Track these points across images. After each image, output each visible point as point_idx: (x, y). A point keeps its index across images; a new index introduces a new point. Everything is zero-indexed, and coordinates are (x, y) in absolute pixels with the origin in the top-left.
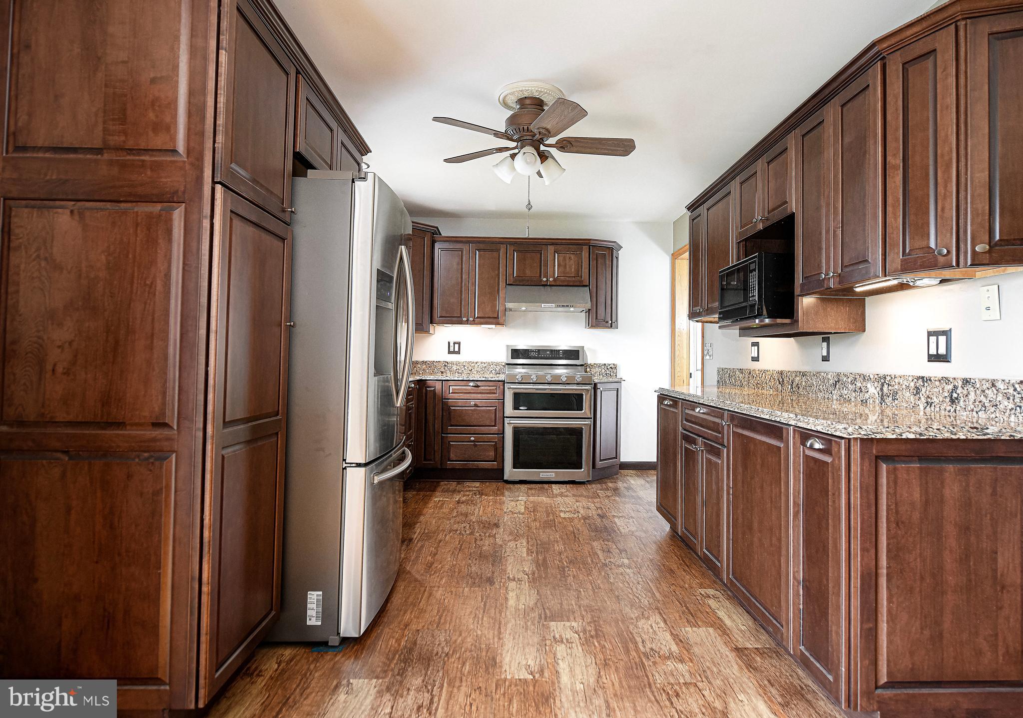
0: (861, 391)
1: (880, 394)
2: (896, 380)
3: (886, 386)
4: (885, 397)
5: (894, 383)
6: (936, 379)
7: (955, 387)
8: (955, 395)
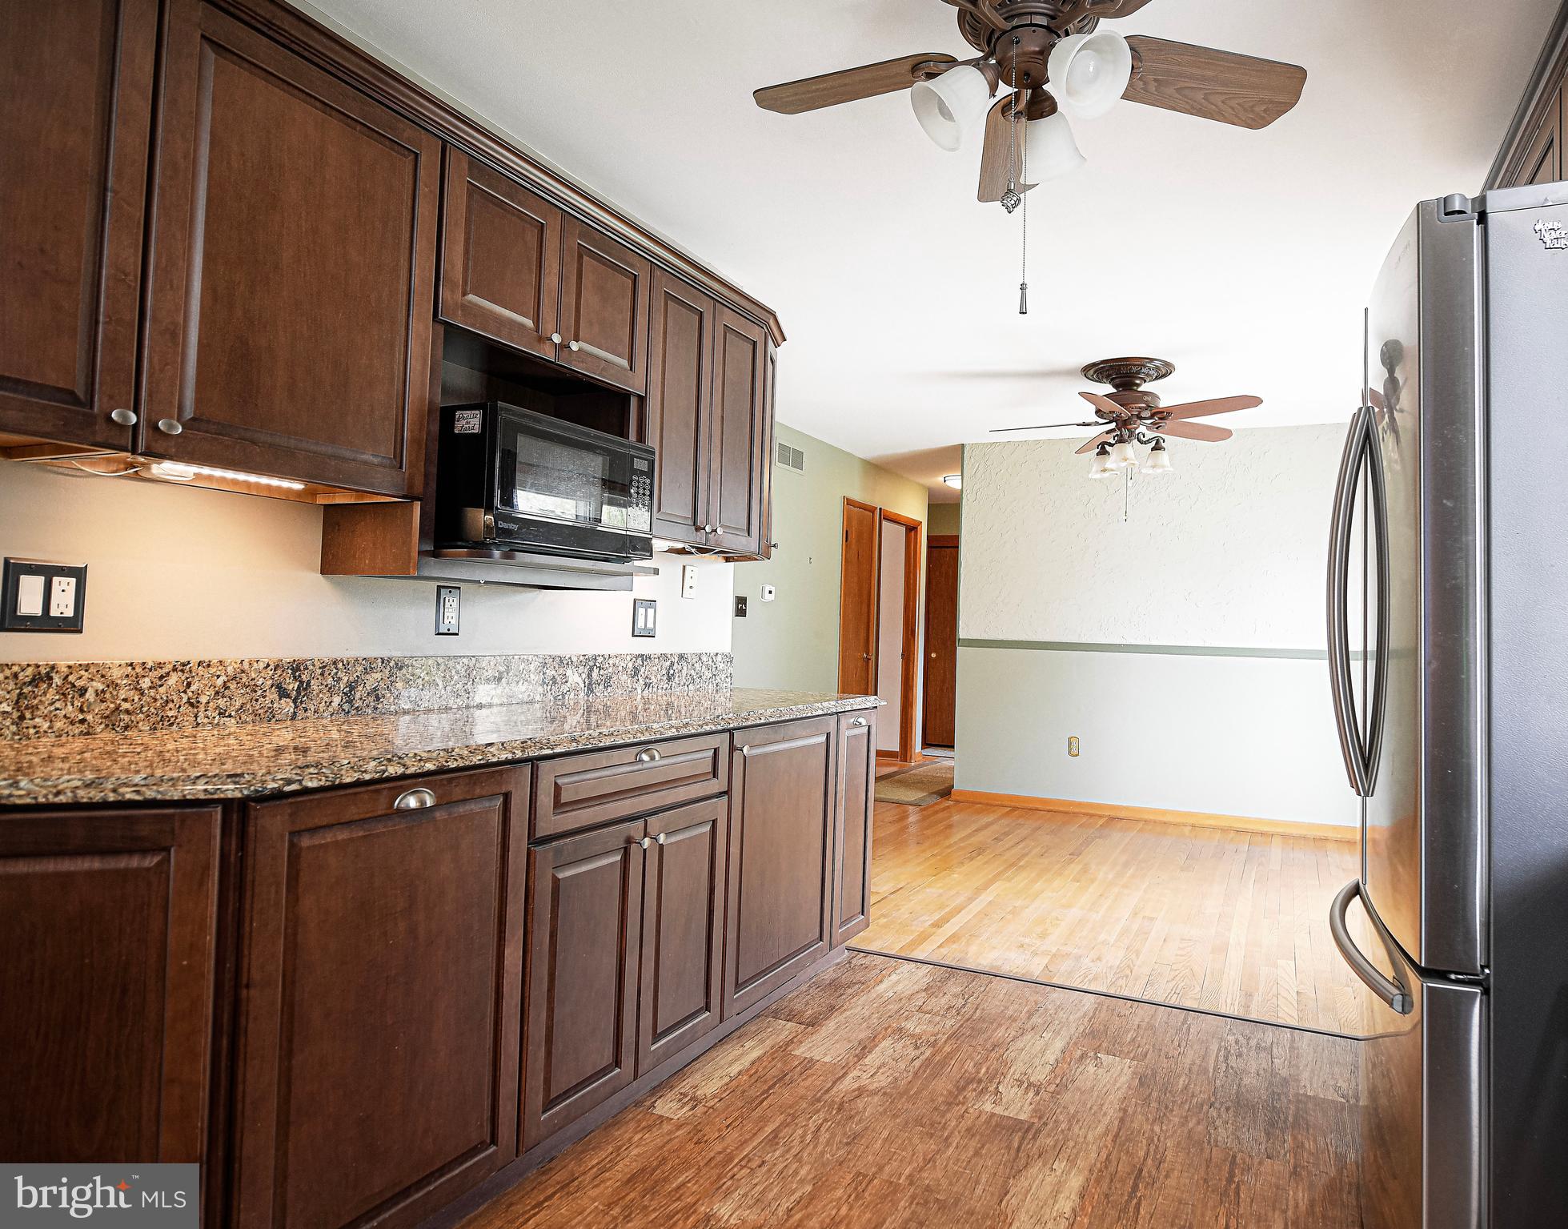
0: (555, 683)
1: (587, 682)
2: (611, 662)
3: (596, 670)
4: (594, 686)
5: (607, 665)
6: (656, 656)
7: (672, 664)
8: (672, 672)
